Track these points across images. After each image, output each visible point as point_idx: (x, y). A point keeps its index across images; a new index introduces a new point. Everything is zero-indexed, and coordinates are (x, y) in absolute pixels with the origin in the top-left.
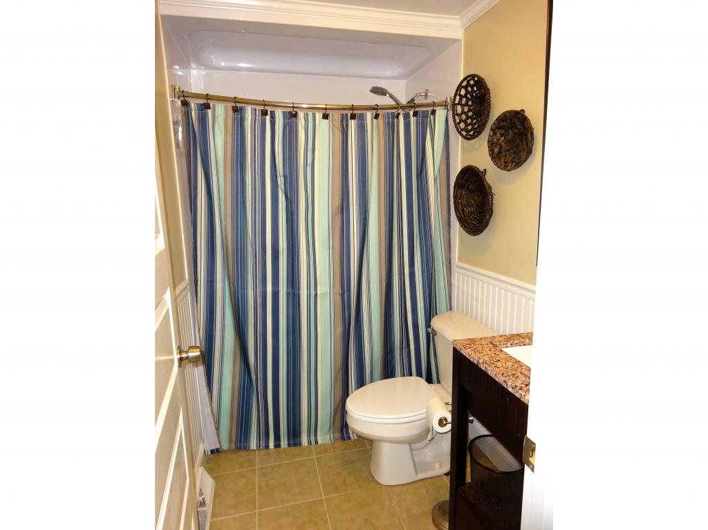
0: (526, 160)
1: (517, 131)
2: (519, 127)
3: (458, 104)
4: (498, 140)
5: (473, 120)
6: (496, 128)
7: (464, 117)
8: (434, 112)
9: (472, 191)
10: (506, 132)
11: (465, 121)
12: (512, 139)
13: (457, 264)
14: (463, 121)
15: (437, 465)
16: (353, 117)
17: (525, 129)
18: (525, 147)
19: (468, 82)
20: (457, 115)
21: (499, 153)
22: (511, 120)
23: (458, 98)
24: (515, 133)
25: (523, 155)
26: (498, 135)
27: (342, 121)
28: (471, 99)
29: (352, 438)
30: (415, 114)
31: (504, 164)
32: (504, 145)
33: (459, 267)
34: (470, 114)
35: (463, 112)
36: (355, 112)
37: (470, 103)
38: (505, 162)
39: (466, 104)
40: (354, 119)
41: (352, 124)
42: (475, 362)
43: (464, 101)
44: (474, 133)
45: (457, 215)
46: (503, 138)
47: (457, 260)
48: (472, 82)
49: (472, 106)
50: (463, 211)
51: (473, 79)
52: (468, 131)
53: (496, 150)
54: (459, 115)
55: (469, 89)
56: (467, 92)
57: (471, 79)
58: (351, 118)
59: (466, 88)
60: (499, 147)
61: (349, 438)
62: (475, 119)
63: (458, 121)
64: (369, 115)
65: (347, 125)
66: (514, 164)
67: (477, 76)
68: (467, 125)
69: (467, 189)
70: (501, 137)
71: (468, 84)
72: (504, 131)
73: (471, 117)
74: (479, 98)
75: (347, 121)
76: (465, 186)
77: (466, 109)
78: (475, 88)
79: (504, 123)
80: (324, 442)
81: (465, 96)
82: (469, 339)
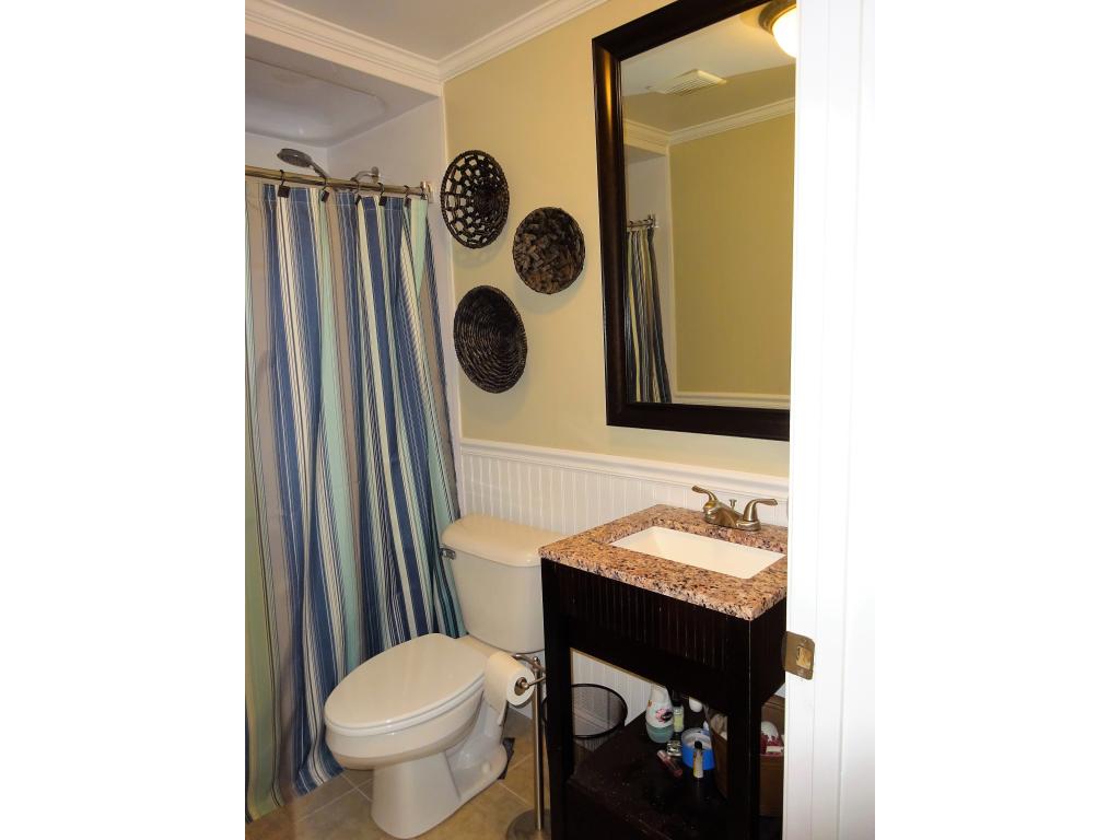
0: (575, 278)
1: (555, 238)
2: (560, 232)
3: (450, 193)
4: (527, 249)
5: (475, 219)
6: (524, 232)
7: (460, 214)
8: (408, 202)
9: (482, 326)
10: (538, 239)
11: (463, 220)
12: (547, 249)
13: (462, 441)
14: (460, 220)
15: (486, 769)
16: (284, 192)
17: (569, 234)
18: (570, 260)
19: (467, 161)
20: (449, 209)
21: (531, 268)
22: (547, 223)
23: (449, 184)
24: (551, 240)
25: (570, 272)
26: (528, 242)
27: (266, 198)
28: (470, 188)
29: (319, 783)
30: (383, 201)
31: (540, 285)
32: (536, 257)
33: (464, 445)
34: (470, 210)
35: (458, 207)
36: (286, 184)
37: (469, 193)
38: (543, 282)
39: (463, 195)
40: (286, 195)
41: (283, 205)
42: (592, 571)
43: (459, 189)
44: (481, 239)
45: (461, 363)
46: (534, 248)
47: (461, 436)
48: (473, 163)
49: (472, 198)
50: (471, 357)
51: (476, 158)
52: (470, 235)
53: (526, 266)
54: (453, 210)
55: (468, 172)
56: (465, 177)
57: (472, 158)
58: (281, 195)
59: (463, 169)
60: (529, 259)
61: (313, 785)
62: (478, 217)
63: (450, 218)
64: (314, 193)
65: (274, 205)
66: (556, 284)
67: (483, 154)
68: (467, 226)
69: (476, 322)
70: (532, 245)
71: (467, 165)
72: (535, 237)
73: (471, 215)
74: (485, 187)
75: (273, 198)
76: (472, 318)
77: (463, 202)
78: (478, 173)
79: (536, 226)
80: (264, 813)
81: (461, 182)
82: (560, 542)
